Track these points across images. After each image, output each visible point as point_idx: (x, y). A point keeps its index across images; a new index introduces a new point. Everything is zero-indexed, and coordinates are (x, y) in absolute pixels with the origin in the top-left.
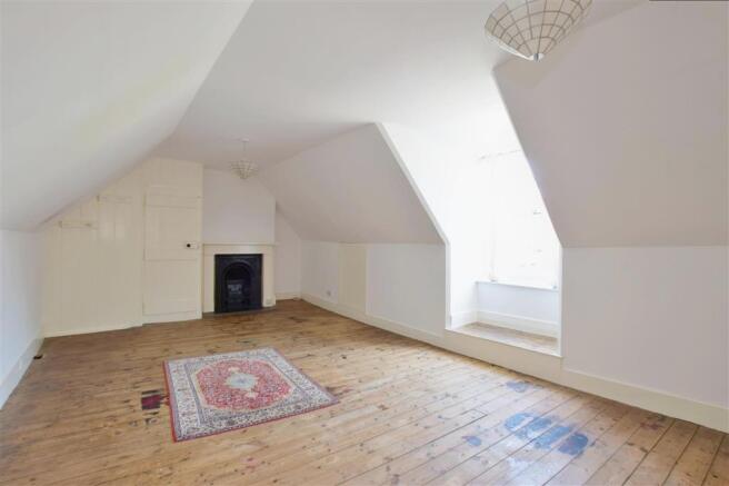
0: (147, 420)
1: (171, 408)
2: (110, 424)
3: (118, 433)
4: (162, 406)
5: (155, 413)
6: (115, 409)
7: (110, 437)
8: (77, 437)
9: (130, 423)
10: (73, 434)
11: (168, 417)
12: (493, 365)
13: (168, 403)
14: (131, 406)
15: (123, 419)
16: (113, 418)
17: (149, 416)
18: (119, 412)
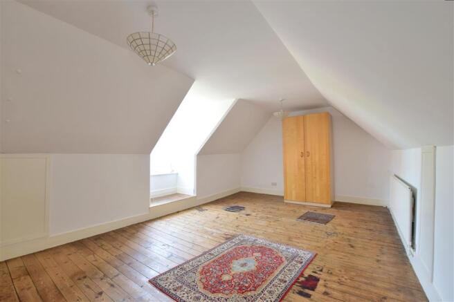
0: (321, 271)
1: (303, 271)
2: (343, 279)
3: (340, 271)
4: (306, 276)
5: (315, 272)
6: (337, 290)
7: (345, 271)
8: (363, 280)
9: (331, 273)
10: (366, 283)
11: (310, 266)
12: (178, 212)
13: (302, 275)
14: (325, 286)
15: (335, 278)
16: (340, 283)
17: (319, 272)
18: (335, 286)
